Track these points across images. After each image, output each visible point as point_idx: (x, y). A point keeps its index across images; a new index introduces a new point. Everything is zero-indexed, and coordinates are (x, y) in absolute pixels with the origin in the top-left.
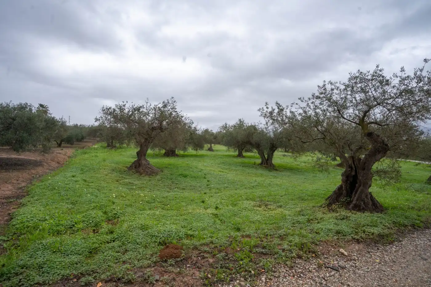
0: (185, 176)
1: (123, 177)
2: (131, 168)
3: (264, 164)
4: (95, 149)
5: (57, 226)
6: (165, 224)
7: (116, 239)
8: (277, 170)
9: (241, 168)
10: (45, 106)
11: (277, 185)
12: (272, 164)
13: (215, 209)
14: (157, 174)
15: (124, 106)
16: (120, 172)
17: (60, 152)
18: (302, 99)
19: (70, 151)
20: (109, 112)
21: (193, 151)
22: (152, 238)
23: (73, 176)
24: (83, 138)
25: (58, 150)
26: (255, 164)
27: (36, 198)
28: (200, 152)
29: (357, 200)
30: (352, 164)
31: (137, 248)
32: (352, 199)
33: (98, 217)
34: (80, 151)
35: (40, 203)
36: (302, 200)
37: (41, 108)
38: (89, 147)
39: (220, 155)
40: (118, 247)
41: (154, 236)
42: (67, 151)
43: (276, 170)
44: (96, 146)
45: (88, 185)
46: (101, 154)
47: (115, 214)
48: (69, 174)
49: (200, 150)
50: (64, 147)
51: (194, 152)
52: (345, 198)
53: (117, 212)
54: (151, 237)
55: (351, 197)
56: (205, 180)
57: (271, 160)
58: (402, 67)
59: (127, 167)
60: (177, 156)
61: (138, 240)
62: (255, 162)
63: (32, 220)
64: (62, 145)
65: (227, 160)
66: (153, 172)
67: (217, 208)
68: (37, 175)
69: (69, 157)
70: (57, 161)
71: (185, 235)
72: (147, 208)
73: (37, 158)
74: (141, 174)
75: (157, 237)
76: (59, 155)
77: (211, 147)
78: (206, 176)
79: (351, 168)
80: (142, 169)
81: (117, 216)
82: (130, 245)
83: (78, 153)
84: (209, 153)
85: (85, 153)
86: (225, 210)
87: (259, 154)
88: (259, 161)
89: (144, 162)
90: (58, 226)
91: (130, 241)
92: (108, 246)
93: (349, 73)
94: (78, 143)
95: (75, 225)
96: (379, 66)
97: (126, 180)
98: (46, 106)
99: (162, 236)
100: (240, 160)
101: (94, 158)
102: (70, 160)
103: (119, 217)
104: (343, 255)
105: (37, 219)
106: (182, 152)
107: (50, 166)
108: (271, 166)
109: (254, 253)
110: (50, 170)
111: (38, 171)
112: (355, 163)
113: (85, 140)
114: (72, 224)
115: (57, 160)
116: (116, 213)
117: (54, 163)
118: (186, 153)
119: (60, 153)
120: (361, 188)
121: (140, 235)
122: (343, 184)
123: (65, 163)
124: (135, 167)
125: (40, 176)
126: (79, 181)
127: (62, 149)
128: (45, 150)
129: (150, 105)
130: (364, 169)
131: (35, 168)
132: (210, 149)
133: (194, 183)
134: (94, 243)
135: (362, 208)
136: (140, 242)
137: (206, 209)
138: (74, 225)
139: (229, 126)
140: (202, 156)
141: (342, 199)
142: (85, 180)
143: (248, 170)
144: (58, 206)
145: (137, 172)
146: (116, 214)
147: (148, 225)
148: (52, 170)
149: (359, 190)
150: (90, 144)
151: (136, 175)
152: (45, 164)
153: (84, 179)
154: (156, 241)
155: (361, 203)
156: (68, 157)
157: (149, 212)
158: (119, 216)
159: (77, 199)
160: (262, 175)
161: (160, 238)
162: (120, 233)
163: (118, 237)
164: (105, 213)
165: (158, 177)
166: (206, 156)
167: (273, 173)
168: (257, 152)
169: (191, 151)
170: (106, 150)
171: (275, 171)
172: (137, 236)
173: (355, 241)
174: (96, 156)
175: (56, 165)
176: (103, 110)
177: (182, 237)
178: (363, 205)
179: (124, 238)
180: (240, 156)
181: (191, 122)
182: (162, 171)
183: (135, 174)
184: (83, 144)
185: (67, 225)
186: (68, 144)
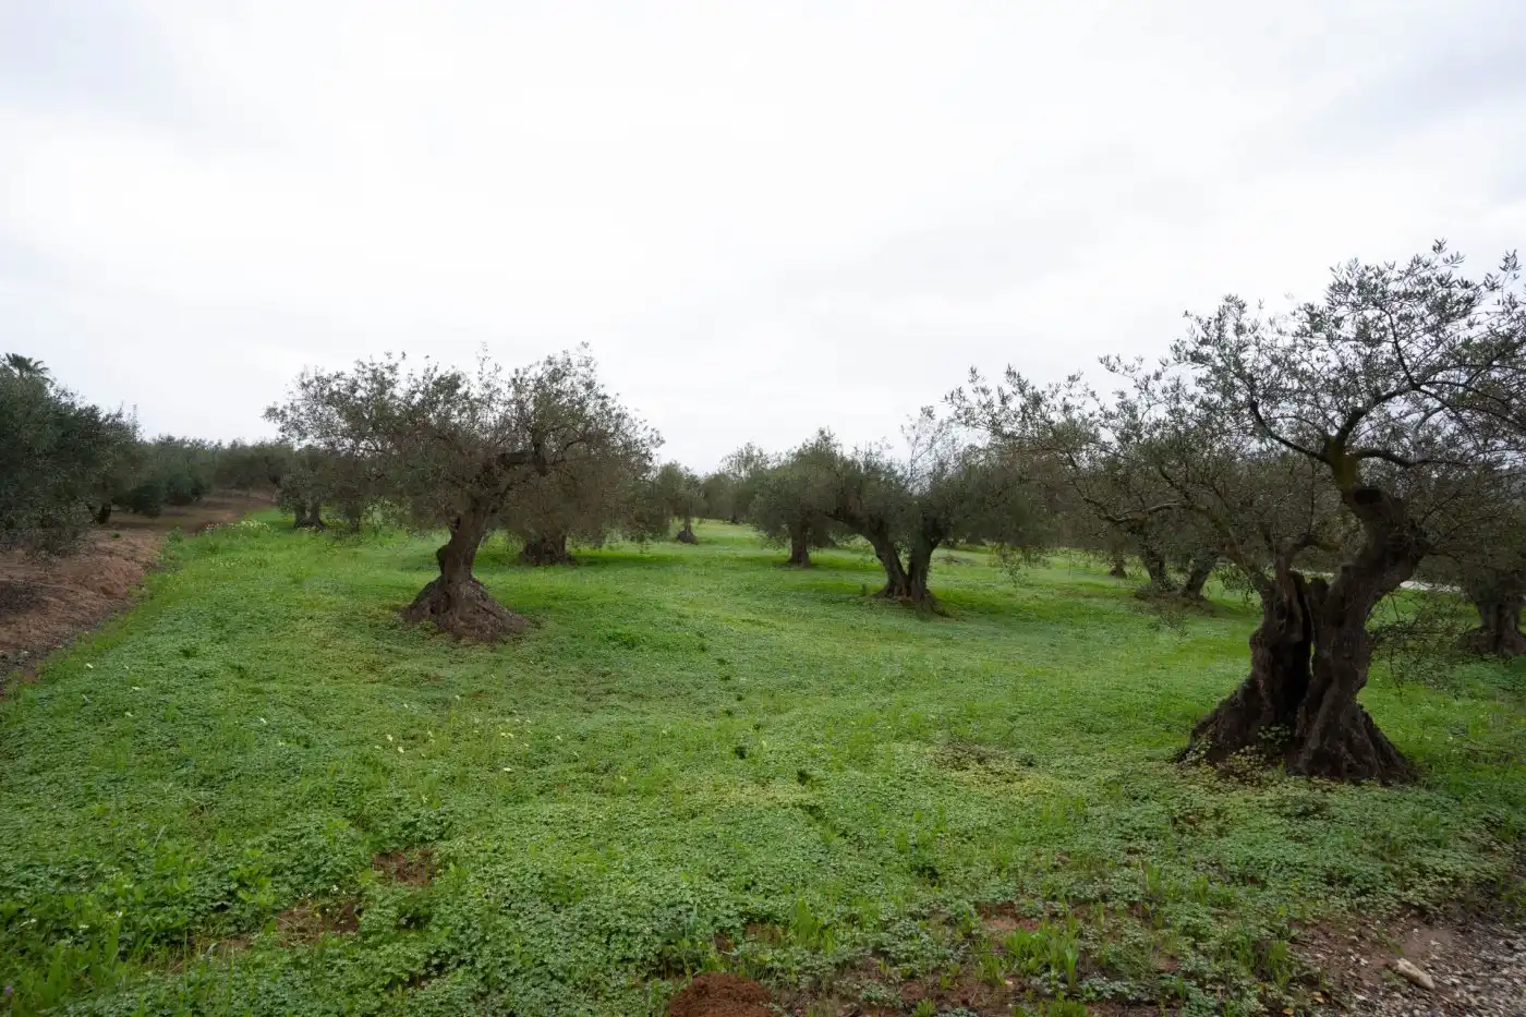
0: (630, 644)
1: (390, 651)
2: (414, 612)
3: (900, 593)
4: (247, 532)
5: (156, 905)
6: (636, 867)
7: (448, 957)
8: (948, 616)
9: (820, 609)
10: (32, 364)
11: (973, 673)
12: (928, 591)
13: (799, 781)
14: (519, 637)
15: (392, 369)
16: (375, 628)
17: (111, 545)
18: (1113, 360)
19: (147, 544)
20: (326, 392)
21: (627, 543)
22: (607, 943)
23: (187, 654)
24: (198, 491)
25: (101, 538)
26: (864, 591)
27: (27, 761)
28: (657, 548)
29: (1323, 736)
30: (1295, 600)
31: (555, 1001)
32: (1297, 732)
33: (337, 847)
34: (188, 542)
35: (54, 789)
36: (1089, 731)
37: (17, 371)
38: (225, 525)
39: (727, 558)
40: (468, 1001)
41: (618, 931)
42: (139, 542)
43: (943, 614)
44: (254, 524)
45: (257, 692)
46: (279, 556)
47: (405, 826)
48: (168, 645)
49: (652, 538)
50: (123, 526)
51: (629, 548)
52: (1273, 729)
53: (417, 816)
54: (604, 941)
55: (1293, 726)
56: (708, 660)
57: (924, 577)
58: (1511, 254)
59: (395, 609)
60: (572, 561)
61: (550, 958)
62: (864, 586)
63: (27, 882)
64: (112, 518)
65: (761, 576)
66: (504, 630)
67: (803, 777)
68: (18, 647)
69: (150, 567)
70: (102, 584)
71: (741, 915)
72: (531, 790)
73: (14, 573)
74: (458, 638)
75: (628, 934)
76: (107, 558)
77: (688, 528)
78: (707, 643)
79: (1291, 617)
80: (461, 618)
81: (418, 834)
82: (519, 986)
83: (182, 549)
84: (685, 550)
85: (214, 550)
86: (841, 787)
87: (879, 557)
88: (880, 581)
89: (466, 590)
90: (163, 904)
91: (518, 965)
92: (422, 1002)
93: (1332, 270)
94: (175, 509)
95: (241, 894)
96: (1444, 247)
97: (406, 665)
98: (36, 364)
99: (648, 930)
100: (800, 577)
101: (251, 572)
102: (156, 579)
103: (427, 837)
104: (1417, 986)
105: (53, 877)
106: (586, 549)
107: (74, 607)
108: (922, 597)
109: (1089, 1002)
110: (77, 624)
111: (23, 628)
112: (1306, 600)
113: (205, 499)
114: (226, 888)
115: (99, 581)
116: (413, 820)
117: (90, 593)
118: (605, 550)
119: (111, 553)
120: (1334, 689)
121: (555, 930)
122: (1260, 674)
123: (137, 593)
124: (432, 611)
125: (33, 654)
126: (216, 672)
127: (117, 536)
128: (55, 541)
129: (492, 369)
130: (1340, 623)
131: (11, 619)
132: (686, 537)
133: (670, 671)
134: (351, 991)
135: (1344, 765)
136: (563, 968)
137: (762, 782)
138: (231, 893)
139: (761, 455)
140: (661, 562)
141: (1263, 732)
142: (240, 668)
143: (848, 616)
144: (141, 798)
145: (443, 628)
146: (412, 824)
147: (568, 878)
148: (85, 623)
149: (1328, 700)
150: (226, 516)
151: (442, 641)
152: (52, 599)
153: (237, 663)
154: (630, 954)
155: (1339, 749)
156: (145, 567)
157: (547, 812)
158: (426, 833)
159: (222, 759)
160: (901, 637)
161: (645, 942)
162: (463, 929)
163: (456, 947)
164: (361, 821)
165: (527, 648)
166: (677, 561)
167: (935, 627)
168: (873, 547)
169: (620, 544)
170: (293, 538)
171: (939, 618)
172: (540, 935)
173: (1413, 916)
174: (262, 564)
175: (101, 602)
176: (304, 385)
177: (733, 927)
178: (1349, 756)
179: (486, 951)
180: (799, 562)
181: (654, 438)
182: (538, 625)
183: (433, 635)
184: (198, 515)
185: (202, 900)
186: (135, 512)
